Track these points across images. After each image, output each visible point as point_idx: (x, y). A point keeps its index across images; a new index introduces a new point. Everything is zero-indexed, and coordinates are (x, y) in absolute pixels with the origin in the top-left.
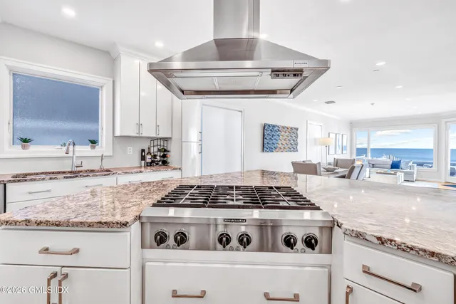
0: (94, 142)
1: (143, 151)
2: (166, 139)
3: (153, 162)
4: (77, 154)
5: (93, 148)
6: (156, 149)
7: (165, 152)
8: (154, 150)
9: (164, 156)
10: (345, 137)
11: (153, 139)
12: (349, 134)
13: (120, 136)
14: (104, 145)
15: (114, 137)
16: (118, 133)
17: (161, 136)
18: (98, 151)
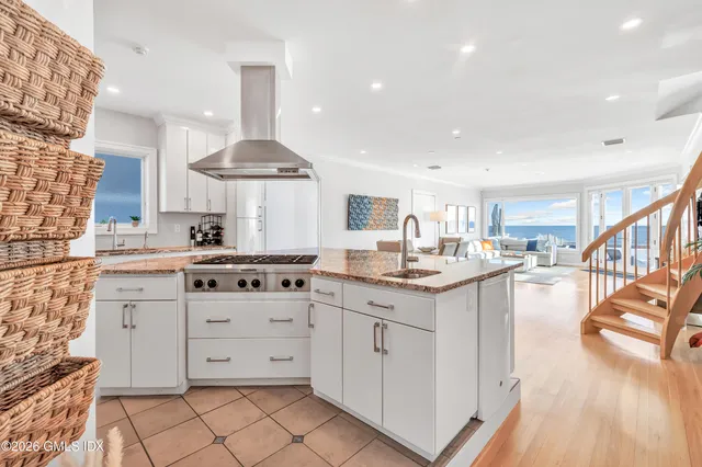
0: (136, 219)
1: (193, 228)
2: (219, 216)
3: (204, 241)
4: (118, 232)
5: (135, 225)
6: (208, 226)
7: (218, 230)
8: (206, 227)
9: (218, 234)
10: (471, 210)
11: (205, 215)
12: (478, 206)
13: (167, 213)
14: (148, 221)
15: (159, 213)
16: (163, 209)
17: (213, 211)
18: (141, 229)
